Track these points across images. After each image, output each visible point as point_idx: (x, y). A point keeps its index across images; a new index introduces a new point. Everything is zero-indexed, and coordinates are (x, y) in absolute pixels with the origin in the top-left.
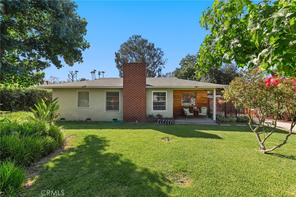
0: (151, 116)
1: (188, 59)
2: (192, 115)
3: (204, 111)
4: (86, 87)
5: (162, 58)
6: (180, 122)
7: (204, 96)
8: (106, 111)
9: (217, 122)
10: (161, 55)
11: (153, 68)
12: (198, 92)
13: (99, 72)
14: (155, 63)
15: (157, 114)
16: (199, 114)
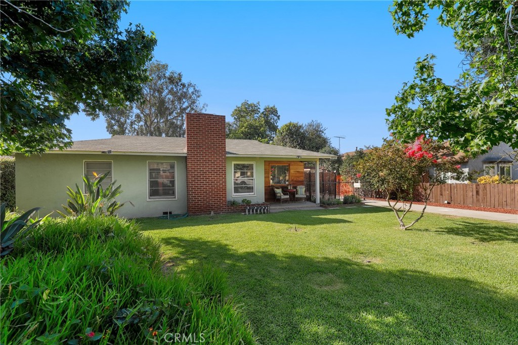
0: (233, 203)
1: (246, 108)
2: (288, 199)
3: (302, 191)
4: (112, 153)
5: (198, 102)
6: (275, 209)
7: (299, 170)
8: (149, 198)
9: (321, 206)
10: (195, 96)
11: (180, 118)
12: (292, 163)
14: (185, 109)
15: (242, 199)
16: (296, 196)
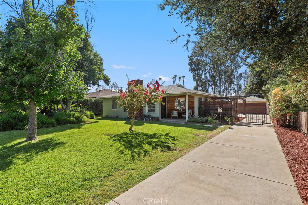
2: (177, 116)
8: (124, 112)
13: (180, 77)
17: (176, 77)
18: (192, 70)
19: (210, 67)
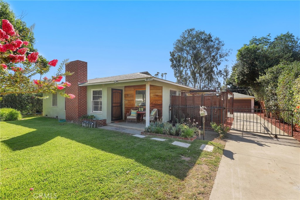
7: (158, 94)
12: (152, 88)
13: (162, 74)
17: (159, 74)
18: (174, 66)
19: (191, 64)
